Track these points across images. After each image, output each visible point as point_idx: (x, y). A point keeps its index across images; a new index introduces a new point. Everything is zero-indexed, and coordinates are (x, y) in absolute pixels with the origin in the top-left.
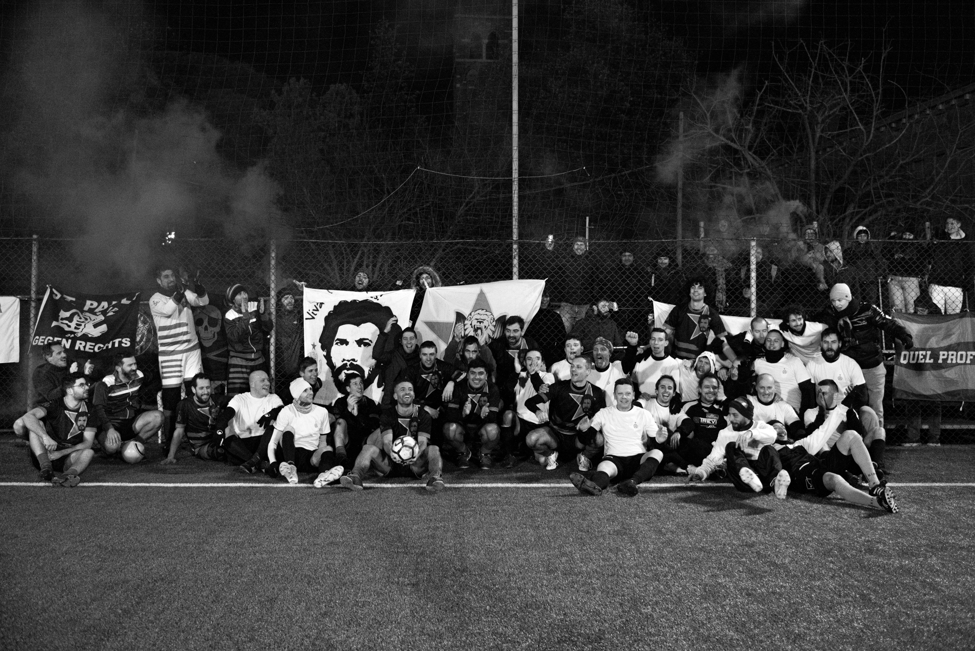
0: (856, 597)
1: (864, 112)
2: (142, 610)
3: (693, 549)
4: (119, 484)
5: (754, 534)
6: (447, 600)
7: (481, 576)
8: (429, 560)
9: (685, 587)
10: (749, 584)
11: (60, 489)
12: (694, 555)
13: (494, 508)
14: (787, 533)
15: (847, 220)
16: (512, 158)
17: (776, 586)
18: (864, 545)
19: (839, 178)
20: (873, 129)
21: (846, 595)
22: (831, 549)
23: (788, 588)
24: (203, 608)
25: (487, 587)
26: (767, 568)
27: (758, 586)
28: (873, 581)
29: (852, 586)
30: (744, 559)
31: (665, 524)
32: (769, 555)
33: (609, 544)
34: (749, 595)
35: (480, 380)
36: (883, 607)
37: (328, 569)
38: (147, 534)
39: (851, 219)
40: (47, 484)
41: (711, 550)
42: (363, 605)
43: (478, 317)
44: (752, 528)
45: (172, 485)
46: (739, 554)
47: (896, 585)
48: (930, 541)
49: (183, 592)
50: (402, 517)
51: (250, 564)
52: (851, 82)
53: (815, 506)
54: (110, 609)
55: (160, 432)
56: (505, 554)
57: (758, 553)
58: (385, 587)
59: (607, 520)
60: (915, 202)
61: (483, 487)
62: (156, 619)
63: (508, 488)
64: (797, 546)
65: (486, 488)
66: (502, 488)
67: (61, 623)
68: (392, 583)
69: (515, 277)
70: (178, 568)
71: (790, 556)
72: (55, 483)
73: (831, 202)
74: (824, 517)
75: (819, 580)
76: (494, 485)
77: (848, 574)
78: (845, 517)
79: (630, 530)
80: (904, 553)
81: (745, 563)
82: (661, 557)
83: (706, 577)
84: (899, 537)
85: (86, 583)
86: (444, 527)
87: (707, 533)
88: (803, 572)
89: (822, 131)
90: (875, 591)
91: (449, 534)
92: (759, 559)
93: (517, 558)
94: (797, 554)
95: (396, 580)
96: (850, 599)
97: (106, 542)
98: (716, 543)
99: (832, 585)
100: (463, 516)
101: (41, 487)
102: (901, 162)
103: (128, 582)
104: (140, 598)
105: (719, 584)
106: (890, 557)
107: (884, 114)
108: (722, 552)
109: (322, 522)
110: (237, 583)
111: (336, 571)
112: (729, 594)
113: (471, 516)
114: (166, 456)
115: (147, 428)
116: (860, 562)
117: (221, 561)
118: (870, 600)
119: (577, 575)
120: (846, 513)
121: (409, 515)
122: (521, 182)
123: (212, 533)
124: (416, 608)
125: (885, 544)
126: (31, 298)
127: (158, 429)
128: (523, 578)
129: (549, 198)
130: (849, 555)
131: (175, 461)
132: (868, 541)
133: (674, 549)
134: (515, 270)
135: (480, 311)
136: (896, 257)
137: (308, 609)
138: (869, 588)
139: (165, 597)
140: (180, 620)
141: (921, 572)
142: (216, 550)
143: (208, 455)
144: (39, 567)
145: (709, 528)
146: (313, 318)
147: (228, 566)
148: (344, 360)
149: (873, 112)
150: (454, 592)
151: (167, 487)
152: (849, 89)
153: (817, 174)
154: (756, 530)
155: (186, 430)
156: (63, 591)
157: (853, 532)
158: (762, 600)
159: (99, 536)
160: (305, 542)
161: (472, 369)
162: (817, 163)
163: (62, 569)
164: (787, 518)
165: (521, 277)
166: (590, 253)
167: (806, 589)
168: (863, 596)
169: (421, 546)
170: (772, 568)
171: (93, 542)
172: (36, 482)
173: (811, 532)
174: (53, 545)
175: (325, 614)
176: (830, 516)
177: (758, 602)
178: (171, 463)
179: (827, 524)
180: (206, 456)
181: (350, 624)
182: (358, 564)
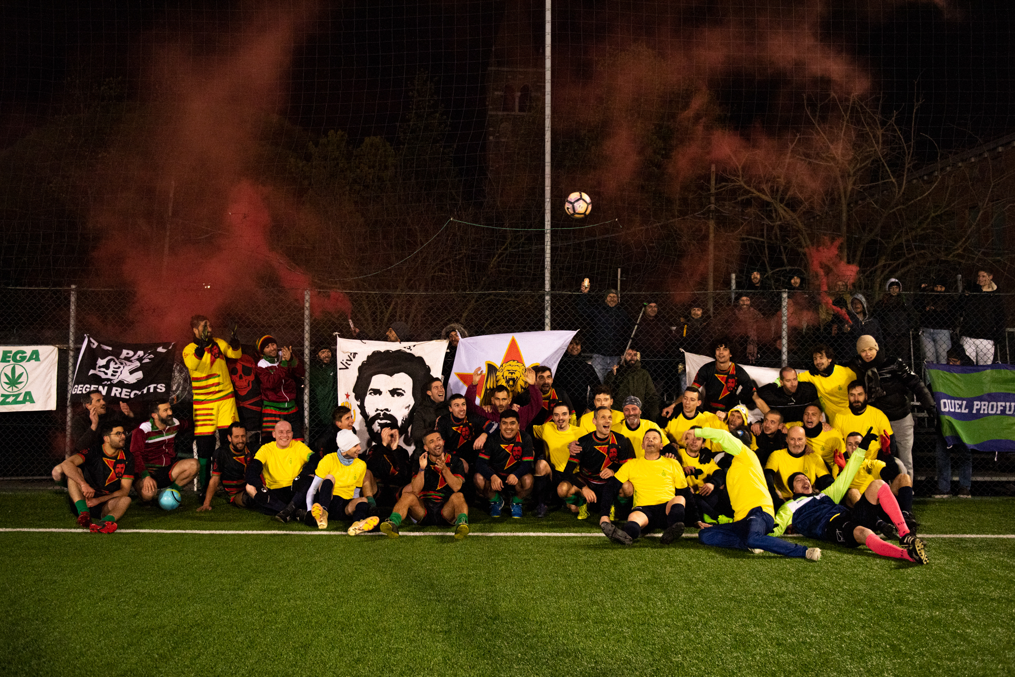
0: (886, 648)
1: (896, 165)
2: (178, 655)
3: (723, 599)
4: (155, 531)
5: (784, 584)
6: (478, 647)
7: (512, 624)
8: (461, 607)
9: (715, 637)
10: (779, 634)
11: (97, 535)
12: (725, 605)
13: (526, 557)
14: (818, 583)
15: (879, 272)
16: (544, 210)
17: (806, 636)
18: (894, 596)
19: (871, 231)
20: (905, 182)
21: (878, 645)
22: (862, 600)
23: (818, 638)
24: (238, 654)
25: (518, 635)
26: (797, 618)
27: (788, 636)
28: (904, 632)
29: (882, 637)
30: (775, 609)
31: (696, 574)
32: (799, 605)
33: (640, 593)
34: (779, 644)
35: (512, 430)
36: (914, 658)
37: (362, 616)
38: (183, 581)
39: (882, 272)
40: (85, 530)
41: (742, 599)
42: (396, 652)
43: (510, 368)
44: (783, 579)
45: (207, 532)
46: (769, 604)
47: (927, 635)
48: (960, 592)
49: (219, 638)
50: (435, 565)
51: (285, 610)
52: (883, 135)
53: (845, 556)
54: (146, 653)
55: (195, 480)
56: (536, 603)
57: (788, 603)
58: (418, 634)
59: (638, 569)
60: (947, 255)
61: (514, 536)
62: (191, 664)
63: (539, 537)
64: (828, 597)
65: (518, 537)
66: (534, 537)
67: (98, 667)
68: (425, 630)
69: (547, 328)
70: (214, 614)
71: (820, 607)
72: (93, 529)
73: (862, 253)
74: (855, 567)
75: (849, 630)
76: (526, 534)
77: (878, 624)
78: (876, 568)
79: (660, 579)
80: (934, 605)
81: (775, 612)
82: (692, 607)
83: (736, 627)
84: (930, 588)
85: (123, 627)
86: (476, 576)
87: (738, 583)
88: (833, 623)
89: (854, 184)
90: (905, 641)
91: (481, 582)
92: (789, 609)
93: (548, 606)
94: (827, 604)
95: (429, 627)
96: (881, 649)
97: (143, 587)
98: (746, 593)
99: (862, 635)
100: (495, 565)
101: (79, 534)
102: (933, 215)
103: (164, 627)
104: (176, 643)
105: (750, 633)
106: (920, 608)
107: (916, 167)
108: (753, 601)
109: (356, 569)
110: (271, 629)
111: (369, 618)
112: (759, 644)
113: (503, 565)
114: (202, 504)
115: (183, 476)
116: (891, 612)
117: (255, 607)
118: (900, 650)
119: (608, 625)
120: (877, 564)
121: (441, 563)
122: (553, 234)
123: (247, 579)
124: (448, 656)
125: (915, 595)
126: (69, 347)
127: (194, 476)
128: (554, 627)
129: (580, 250)
130: (880, 606)
131: (210, 509)
132: (899, 592)
133: (705, 599)
134: (547, 321)
135: (511, 363)
136: (928, 309)
137: (341, 655)
138: (899, 639)
139: (200, 642)
140: (215, 666)
141: (952, 623)
142: (251, 596)
143: (243, 502)
144: (77, 612)
145: (740, 578)
146: (347, 368)
147: (263, 612)
149: (905, 164)
150: (486, 640)
151: (203, 534)
152: (881, 141)
153: (848, 226)
154: (786, 581)
155: (222, 478)
156: (100, 636)
157: (883, 583)
158: (791, 649)
159: (136, 582)
160: (339, 589)
161: (504, 419)
162: (849, 215)
163: (100, 614)
164: (817, 569)
165: (553, 328)
166: (622, 304)
167: (836, 639)
168: (893, 646)
169: (453, 594)
170: (803, 618)
171: (130, 587)
172: (75, 528)
173: (841, 582)
174: (92, 591)
175: (358, 661)
176: (860, 567)
177: (788, 652)
178: (206, 511)
179: (857, 575)
180: (241, 503)
181: (383, 670)
182: (391, 611)
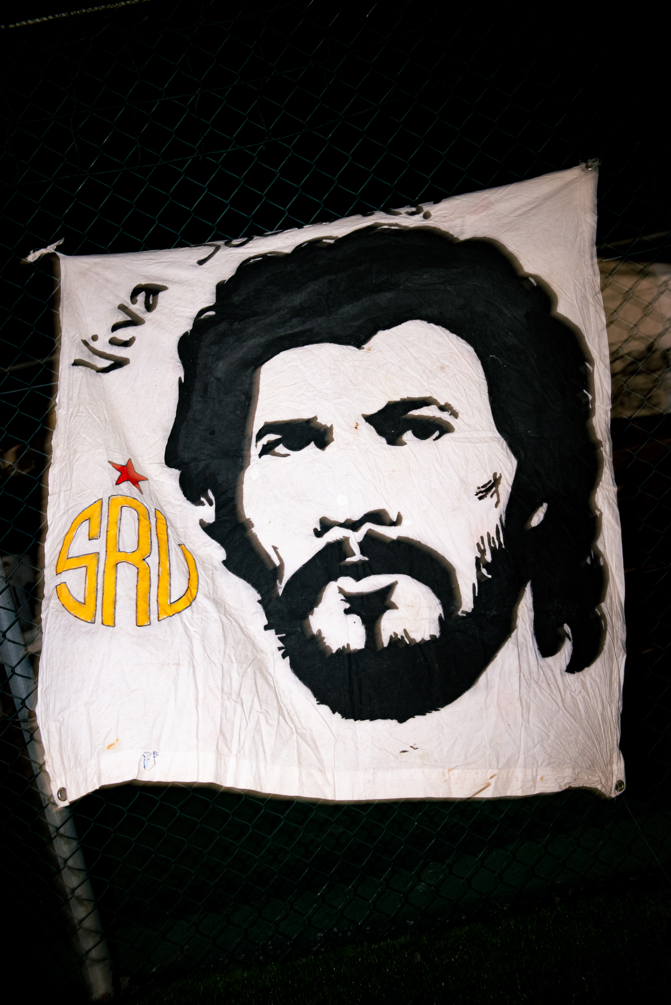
146: (119, 363)
148: (325, 526)
